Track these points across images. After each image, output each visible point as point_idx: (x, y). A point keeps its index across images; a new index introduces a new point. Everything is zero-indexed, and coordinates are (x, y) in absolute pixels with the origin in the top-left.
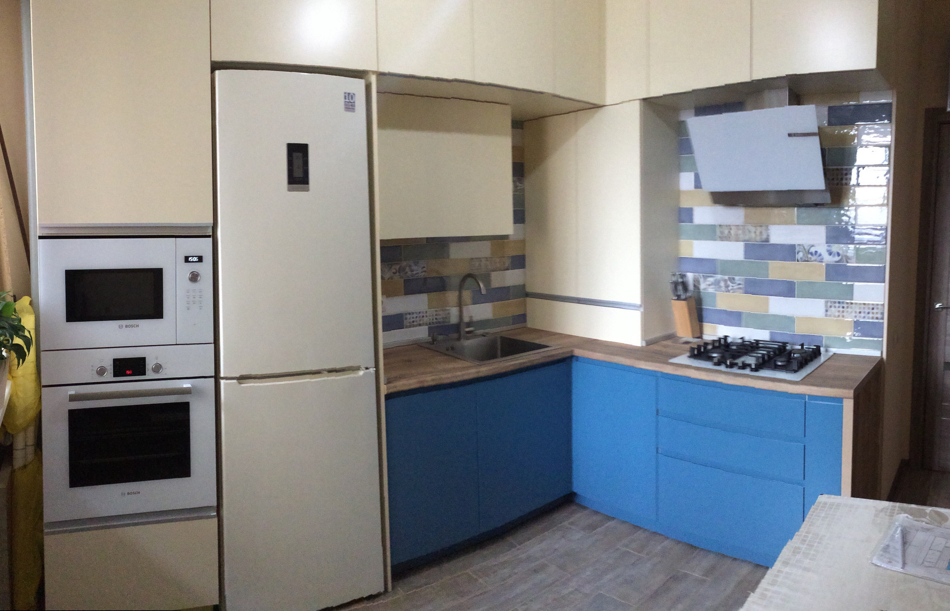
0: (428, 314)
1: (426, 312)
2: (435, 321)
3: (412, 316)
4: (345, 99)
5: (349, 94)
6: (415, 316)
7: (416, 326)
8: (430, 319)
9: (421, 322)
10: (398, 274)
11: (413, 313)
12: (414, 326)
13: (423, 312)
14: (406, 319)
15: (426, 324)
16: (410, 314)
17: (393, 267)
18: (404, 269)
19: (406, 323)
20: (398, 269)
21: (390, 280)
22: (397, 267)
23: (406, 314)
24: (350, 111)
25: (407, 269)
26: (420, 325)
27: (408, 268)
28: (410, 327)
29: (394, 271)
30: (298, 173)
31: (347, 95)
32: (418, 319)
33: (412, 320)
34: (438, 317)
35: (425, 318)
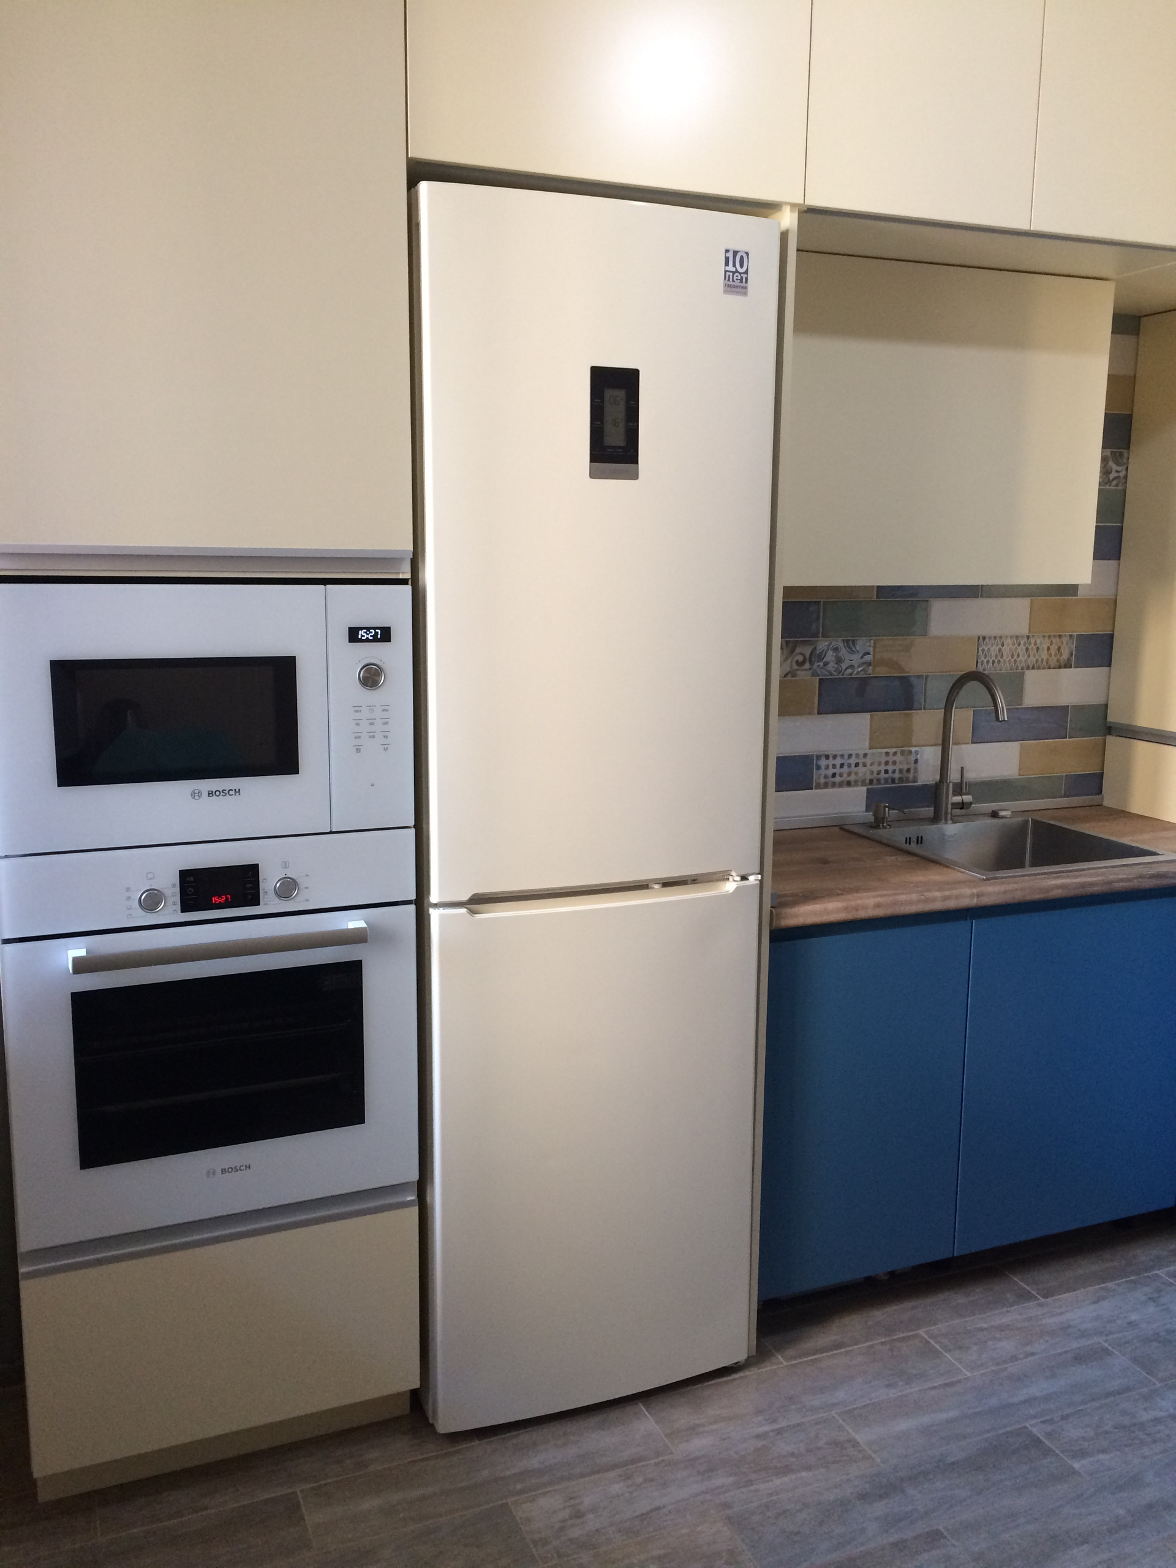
0: (868, 761)
1: (865, 755)
2: (883, 775)
3: (831, 762)
4: (727, 264)
5: (735, 253)
6: (838, 761)
7: (841, 785)
8: (872, 773)
9: (852, 778)
10: (807, 666)
11: (835, 757)
12: (834, 785)
13: (857, 755)
14: (819, 768)
15: (863, 784)
16: (827, 757)
17: (798, 650)
18: (820, 657)
19: (819, 776)
20: (808, 656)
21: (789, 678)
22: (807, 651)
23: (819, 757)
24: (738, 293)
25: (830, 656)
26: (849, 784)
27: (830, 653)
28: (826, 785)
29: (800, 658)
30: (615, 438)
31: (730, 255)
32: (845, 769)
33: (831, 771)
34: (890, 768)
35: (861, 769)
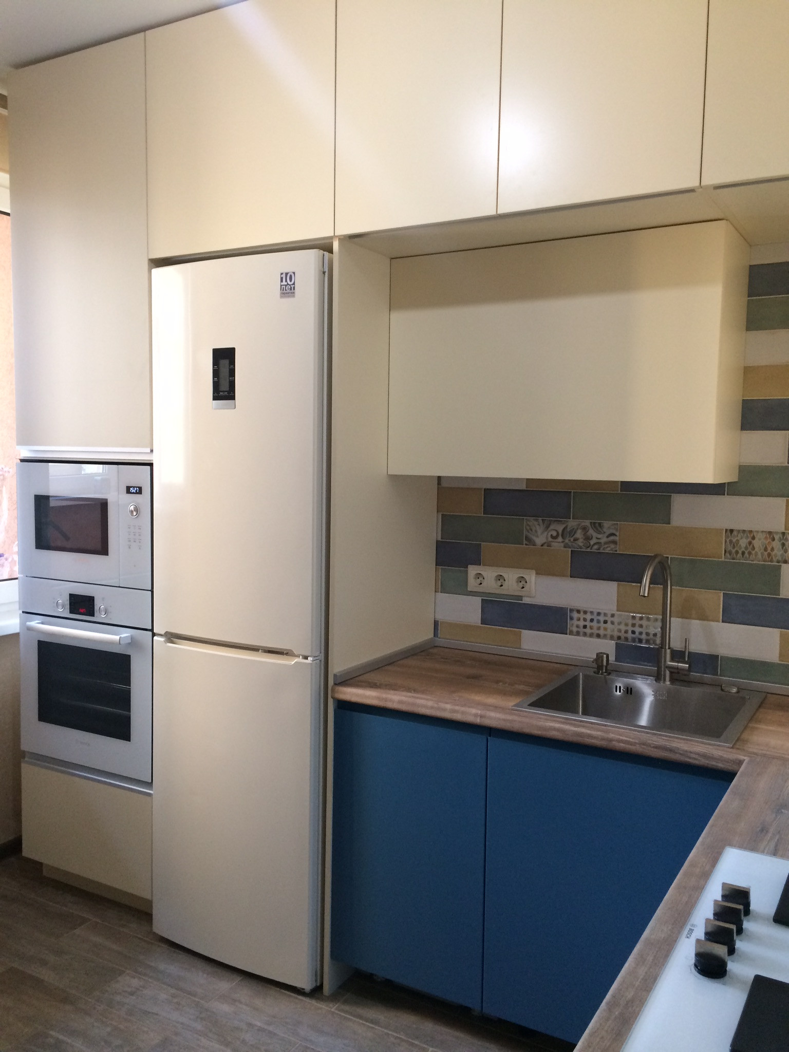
0: (616, 620)
1: (613, 616)
2: (630, 635)
3: (582, 616)
4: (282, 281)
5: (287, 274)
6: (589, 617)
7: (591, 635)
8: (620, 631)
9: (602, 632)
10: (560, 539)
11: (585, 612)
12: (585, 634)
13: (605, 615)
14: (572, 619)
15: (612, 638)
16: (578, 611)
17: (552, 527)
18: (573, 532)
19: (573, 625)
20: (560, 532)
21: (545, 547)
22: (560, 528)
23: (571, 610)
24: (289, 297)
25: (579, 534)
26: (598, 636)
27: (579, 531)
28: (578, 634)
29: (555, 534)
30: (225, 386)
31: (284, 276)
32: (595, 624)
33: (582, 623)
34: (637, 630)
35: (609, 625)
